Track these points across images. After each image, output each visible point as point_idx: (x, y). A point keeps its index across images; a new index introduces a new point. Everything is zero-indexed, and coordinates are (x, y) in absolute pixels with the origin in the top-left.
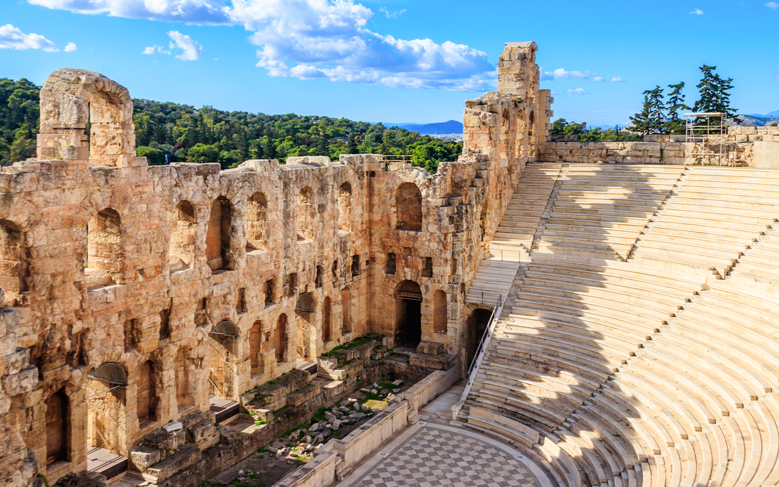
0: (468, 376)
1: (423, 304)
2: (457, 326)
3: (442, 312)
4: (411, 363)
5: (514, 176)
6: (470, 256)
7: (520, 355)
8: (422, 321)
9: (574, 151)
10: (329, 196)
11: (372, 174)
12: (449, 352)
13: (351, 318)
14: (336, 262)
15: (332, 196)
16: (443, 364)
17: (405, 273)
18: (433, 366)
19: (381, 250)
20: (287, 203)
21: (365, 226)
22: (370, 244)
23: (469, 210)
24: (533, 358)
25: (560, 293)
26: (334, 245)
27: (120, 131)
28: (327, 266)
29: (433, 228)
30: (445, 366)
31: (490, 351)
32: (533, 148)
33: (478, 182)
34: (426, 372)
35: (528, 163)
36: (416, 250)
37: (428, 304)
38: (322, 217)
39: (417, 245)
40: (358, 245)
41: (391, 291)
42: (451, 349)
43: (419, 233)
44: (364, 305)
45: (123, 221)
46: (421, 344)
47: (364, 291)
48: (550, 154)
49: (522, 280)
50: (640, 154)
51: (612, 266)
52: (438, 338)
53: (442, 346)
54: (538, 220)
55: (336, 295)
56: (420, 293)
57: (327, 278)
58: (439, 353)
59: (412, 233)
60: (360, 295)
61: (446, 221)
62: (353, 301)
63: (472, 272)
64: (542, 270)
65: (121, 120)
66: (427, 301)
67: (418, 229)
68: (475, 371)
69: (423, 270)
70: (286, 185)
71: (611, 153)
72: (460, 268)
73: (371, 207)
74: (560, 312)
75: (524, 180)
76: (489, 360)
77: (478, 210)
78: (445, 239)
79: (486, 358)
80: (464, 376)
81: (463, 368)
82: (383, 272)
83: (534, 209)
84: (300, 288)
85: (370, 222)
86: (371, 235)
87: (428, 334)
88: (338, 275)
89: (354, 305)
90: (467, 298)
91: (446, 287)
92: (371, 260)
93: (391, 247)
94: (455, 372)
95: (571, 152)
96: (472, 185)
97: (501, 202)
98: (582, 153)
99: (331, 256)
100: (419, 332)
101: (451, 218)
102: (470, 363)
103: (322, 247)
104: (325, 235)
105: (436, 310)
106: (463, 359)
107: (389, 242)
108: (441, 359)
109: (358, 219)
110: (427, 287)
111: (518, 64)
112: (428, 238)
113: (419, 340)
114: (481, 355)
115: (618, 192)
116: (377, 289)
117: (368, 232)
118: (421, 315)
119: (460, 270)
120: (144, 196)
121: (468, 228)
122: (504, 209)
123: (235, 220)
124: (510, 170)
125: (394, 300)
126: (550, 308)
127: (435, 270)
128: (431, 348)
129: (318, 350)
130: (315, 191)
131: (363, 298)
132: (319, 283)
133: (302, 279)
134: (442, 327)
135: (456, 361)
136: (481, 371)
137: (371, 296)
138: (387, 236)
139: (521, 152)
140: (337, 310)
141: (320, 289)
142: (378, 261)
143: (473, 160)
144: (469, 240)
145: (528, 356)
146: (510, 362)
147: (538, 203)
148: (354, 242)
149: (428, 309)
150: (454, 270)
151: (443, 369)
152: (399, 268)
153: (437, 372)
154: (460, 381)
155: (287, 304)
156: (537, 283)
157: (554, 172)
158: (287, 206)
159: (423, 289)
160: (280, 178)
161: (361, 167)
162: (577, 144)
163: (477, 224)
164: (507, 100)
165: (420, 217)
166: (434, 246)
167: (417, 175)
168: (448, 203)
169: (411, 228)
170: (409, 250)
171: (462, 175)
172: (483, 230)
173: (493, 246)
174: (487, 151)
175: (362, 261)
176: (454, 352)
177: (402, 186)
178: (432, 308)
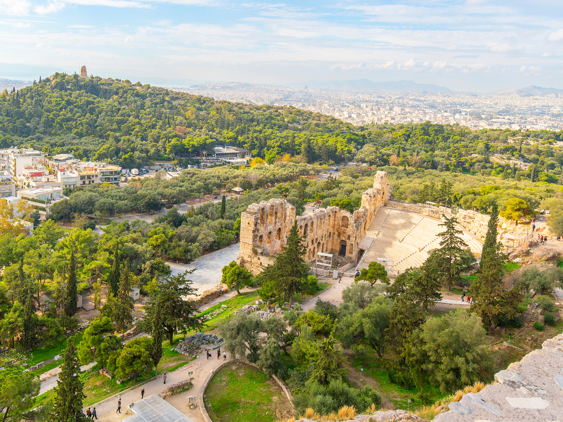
2: (355, 253)
3: (352, 249)
4: (343, 261)
5: (376, 212)
6: (360, 236)
8: (346, 251)
11: (336, 212)
13: (328, 247)
14: (326, 235)
15: (326, 219)
17: (343, 238)
19: (336, 231)
20: (317, 223)
22: (334, 229)
23: (361, 224)
26: (326, 231)
27: (293, 215)
28: (324, 236)
29: (351, 228)
30: (352, 262)
32: (383, 202)
33: (364, 216)
34: (347, 263)
35: (381, 207)
36: (346, 233)
40: (331, 230)
41: (339, 242)
43: (347, 229)
44: (331, 245)
48: (388, 204)
49: (374, 243)
50: (414, 209)
51: (396, 243)
52: (350, 255)
53: (351, 257)
54: (381, 227)
55: (325, 243)
56: (346, 244)
57: (323, 239)
58: (350, 259)
60: (330, 242)
61: (355, 227)
63: (360, 240)
64: (379, 241)
65: (293, 213)
66: (348, 246)
67: (347, 227)
68: (359, 264)
69: (348, 238)
70: (318, 219)
71: (406, 207)
73: (335, 220)
75: (378, 213)
77: (363, 224)
78: (354, 231)
80: (356, 265)
81: (356, 263)
82: (337, 237)
83: (380, 223)
84: (318, 241)
85: (334, 224)
87: (347, 254)
88: (326, 237)
89: (329, 245)
90: (359, 246)
91: (353, 243)
92: (334, 233)
94: (354, 264)
95: (395, 204)
97: (371, 220)
99: (325, 233)
100: (345, 253)
102: (358, 262)
103: (323, 232)
104: (324, 229)
106: (356, 261)
107: (339, 230)
108: (350, 261)
109: (331, 224)
110: (348, 243)
111: (380, 179)
112: (350, 230)
113: (345, 255)
115: (402, 221)
116: (335, 241)
117: (334, 227)
118: (346, 249)
119: (357, 239)
121: (360, 229)
122: (371, 222)
124: (374, 211)
125: (339, 244)
127: (351, 239)
128: (348, 258)
130: (323, 219)
132: (322, 240)
133: (319, 239)
134: (351, 253)
135: (354, 261)
137: (333, 243)
138: (339, 228)
139: (379, 205)
140: (325, 246)
142: (336, 234)
143: (363, 210)
144: (361, 232)
147: (381, 221)
149: (348, 248)
152: (341, 237)
153: (349, 264)
155: (316, 245)
157: (387, 211)
161: (333, 211)
162: (397, 203)
163: (363, 227)
164: (375, 191)
165: (348, 225)
166: (351, 233)
167: (348, 214)
168: (355, 223)
169: (345, 227)
170: (344, 233)
171: (360, 215)
172: (365, 229)
173: (367, 233)
174: (367, 207)
175: (332, 234)
176: (354, 259)
177: (344, 216)
178: (349, 248)
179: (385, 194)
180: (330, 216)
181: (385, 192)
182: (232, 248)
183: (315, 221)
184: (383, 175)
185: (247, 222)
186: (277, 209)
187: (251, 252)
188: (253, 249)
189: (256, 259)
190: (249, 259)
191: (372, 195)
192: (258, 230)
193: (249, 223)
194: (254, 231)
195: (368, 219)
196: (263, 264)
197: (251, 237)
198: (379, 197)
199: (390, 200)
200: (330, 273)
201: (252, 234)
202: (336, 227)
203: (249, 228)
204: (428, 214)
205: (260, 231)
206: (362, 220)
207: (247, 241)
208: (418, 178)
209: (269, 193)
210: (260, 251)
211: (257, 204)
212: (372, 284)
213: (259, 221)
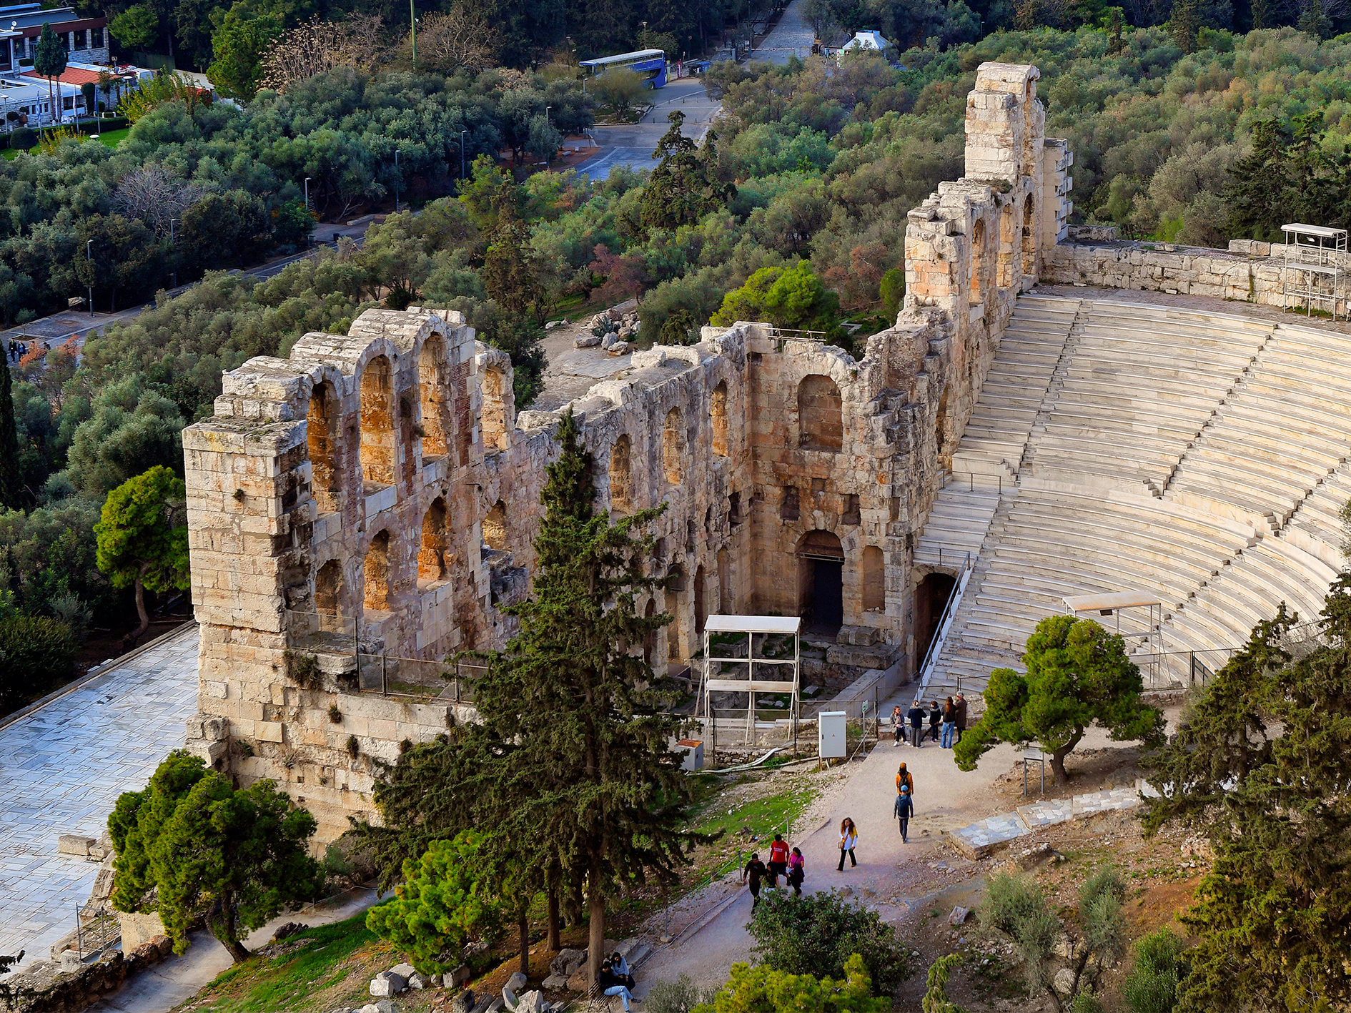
0: (918, 676)
1: (845, 568)
2: (900, 602)
3: (875, 579)
4: (830, 660)
5: (995, 329)
6: (920, 487)
7: (996, 644)
8: (844, 594)
9: (1106, 265)
10: (700, 412)
11: (756, 356)
12: (889, 641)
13: (729, 593)
14: (709, 510)
15: (704, 410)
16: (881, 659)
17: (814, 518)
18: (864, 664)
19: (773, 481)
20: (652, 440)
21: (746, 443)
22: (755, 470)
23: (918, 415)
24: (1014, 648)
25: (1059, 548)
26: (709, 484)
27: (502, 406)
28: (699, 519)
29: (861, 449)
30: (886, 662)
31: (951, 639)
32: (1032, 259)
33: (931, 364)
34: (855, 673)
35: (1021, 293)
36: (832, 483)
37: (854, 568)
38: (692, 447)
39: (834, 475)
40: (738, 477)
41: (792, 547)
42: (891, 637)
43: (838, 456)
44: (747, 571)
45: (508, 512)
46: (844, 630)
47: (747, 548)
48: (1064, 268)
49: (1004, 526)
50: (1218, 280)
52: (870, 620)
53: (877, 632)
54: (1033, 414)
55: (711, 561)
56: (841, 549)
57: (699, 540)
58: (873, 643)
59: (826, 455)
60: (742, 554)
61: (881, 440)
62: (733, 566)
63: (924, 514)
64: (1034, 508)
65: (503, 392)
66: (852, 563)
67: (836, 447)
68: (930, 669)
69: (845, 513)
70: (651, 414)
71: (1169, 274)
72: (905, 510)
73: (755, 411)
74: (1056, 578)
75: (1011, 331)
76: (951, 652)
77: (931, 411)
78: (881, 466)
79: (945, 650)
80: (912, 676)
81: (910, 665)
82: (778, 517)
83: (1028, 393)
84: (668, 559)
85: (754, 435)
86: (756, 456)
87: (853, 614)
88: (712, 529)
89: (734, 572)
90: (918, 556)
91: (882, 540)
92: (757, 496)
93: (790, 477)
94: (898, 672)
95: (1101, 266)
96: (922, 370)
97: (971, 383)
98: (1119, 269)
99: (704, 503)
100: (839, 612)
101: (889, 433)
102: (921, 657)
103: (692, 493)
104: (696, 472)
105: (866, 576)
106: (911, 650)
107: (787, 469)
108: (877, 653)
109: (737, 435)
110: (851, 541)
111: (1002, 117)
112: (853, 464)
113: (840, 623)
114: (939, 645)
116: (769, 542)
117: (752, 454)
118: (842, 585)
119: (904, 515)
120: (524, 477)
121: (916, 445)
122: (975, 393)
123: (598, 480)
124: (987, 321)
125: (796, 561)
126: (1044, 573)
127: (865, 515)
128: (860, 636)
129: (691, 646)
130: (683, 411)
131: (746, 560)
132: (690, 548)
133: (671, 545)
134: (876, 603)
135: (900, 654)
136: (939, 669)
137: (757, 556)
138: (784, 458)
139: (1008, 278)
140: (712, 583)
141: (691, 556)
142: (769, 498)
143: (923, 322)
144: (919, 463)
145: (1007, 646)
146: (981, 655)
147: (1035, 382)
148: (732, 474)
149: (853, 576)
150: (895, 515)
151: (880, 668)
152: (804, 511)
153: (871, 672)
154: (908, 683)
156: (1026, 531)
157: (1062, 313)
158: (652, 445)
159: (845, 544)
160: (644, 407)
161: (740, 351)
162: (1112, 253)
163: (931, 432)
164: (981, 195)
165: (838, 430)
166: (862, 477)
167: (833, 363)
168: (883, 408)
169: (824, 446)
170: (823, 483)
171: (905, 356)
172: (941, 440)
173: (957, 465)
174: (946, 303)
175: (744, 501)
176: (896, 641)
177: (809, 378)
178: (859, 573)
179: (1038, 206)
180: (722, 387)
181: (1039, 193)
182: (107, 689)
183: (637, 430)
184: (1018, 90)
185: (230, 486)
186: (409, 376)
187: (281, 678)
188: (288, 657)
189: (316, 718)
190: (271, 731)
191: (963, 224)
192: (306, 530)
193: (240, 495)
194: (281, 544)
195: (953, 373)
196: (366, 747)
197: (269, 584)
198: (1007, 227)
199: (1072, 239)
200: (798, 730)
201: (268, 564)
202: (770, 452)
203: (250, 524)
204: (1294, 302)
205: (319, 536)
206: (922, 385)
207: (240, 611)
208: (1204, 88)
209: (283, 293)
210: (334, 665)
211: (276, 363)
212: (1060, 754)
213: (307, 470)
